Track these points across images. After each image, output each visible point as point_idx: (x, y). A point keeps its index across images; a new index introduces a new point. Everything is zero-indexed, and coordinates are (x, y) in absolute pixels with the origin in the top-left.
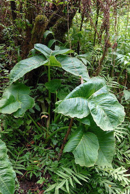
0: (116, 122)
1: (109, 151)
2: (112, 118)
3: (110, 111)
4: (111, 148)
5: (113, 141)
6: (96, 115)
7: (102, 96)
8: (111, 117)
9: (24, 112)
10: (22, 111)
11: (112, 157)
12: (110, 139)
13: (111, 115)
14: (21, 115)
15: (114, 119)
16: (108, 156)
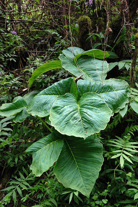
0: (92, 129)
1: (90, 174)
2: (87, 122)
3: (85, 113)
4: (93, 169)
5: (98, 161)
6: (59, 114)
7: (87, 96)
8: (85, 121)
9: (25, 118)
10: (23, 116)
11: (93, 182)
12: (93, 157)
13: (86, 119)
14: (21, 120)
15: (90, 124)
16: (87, 180)
